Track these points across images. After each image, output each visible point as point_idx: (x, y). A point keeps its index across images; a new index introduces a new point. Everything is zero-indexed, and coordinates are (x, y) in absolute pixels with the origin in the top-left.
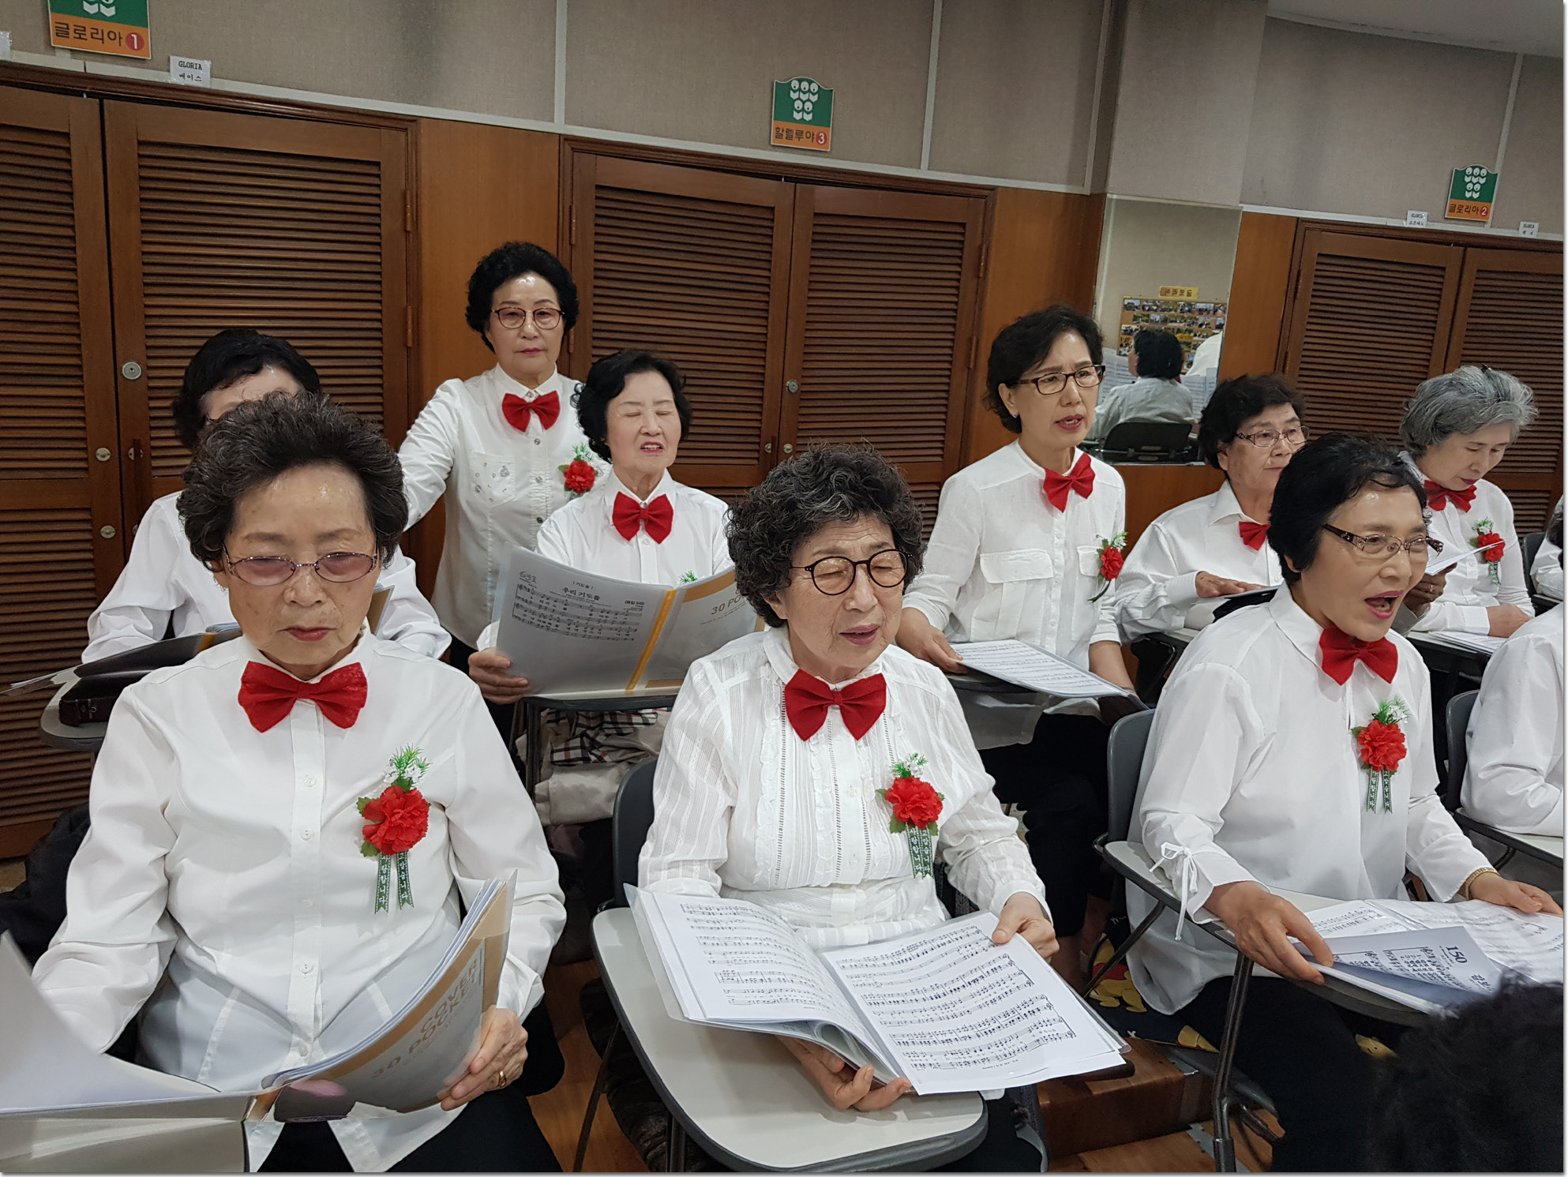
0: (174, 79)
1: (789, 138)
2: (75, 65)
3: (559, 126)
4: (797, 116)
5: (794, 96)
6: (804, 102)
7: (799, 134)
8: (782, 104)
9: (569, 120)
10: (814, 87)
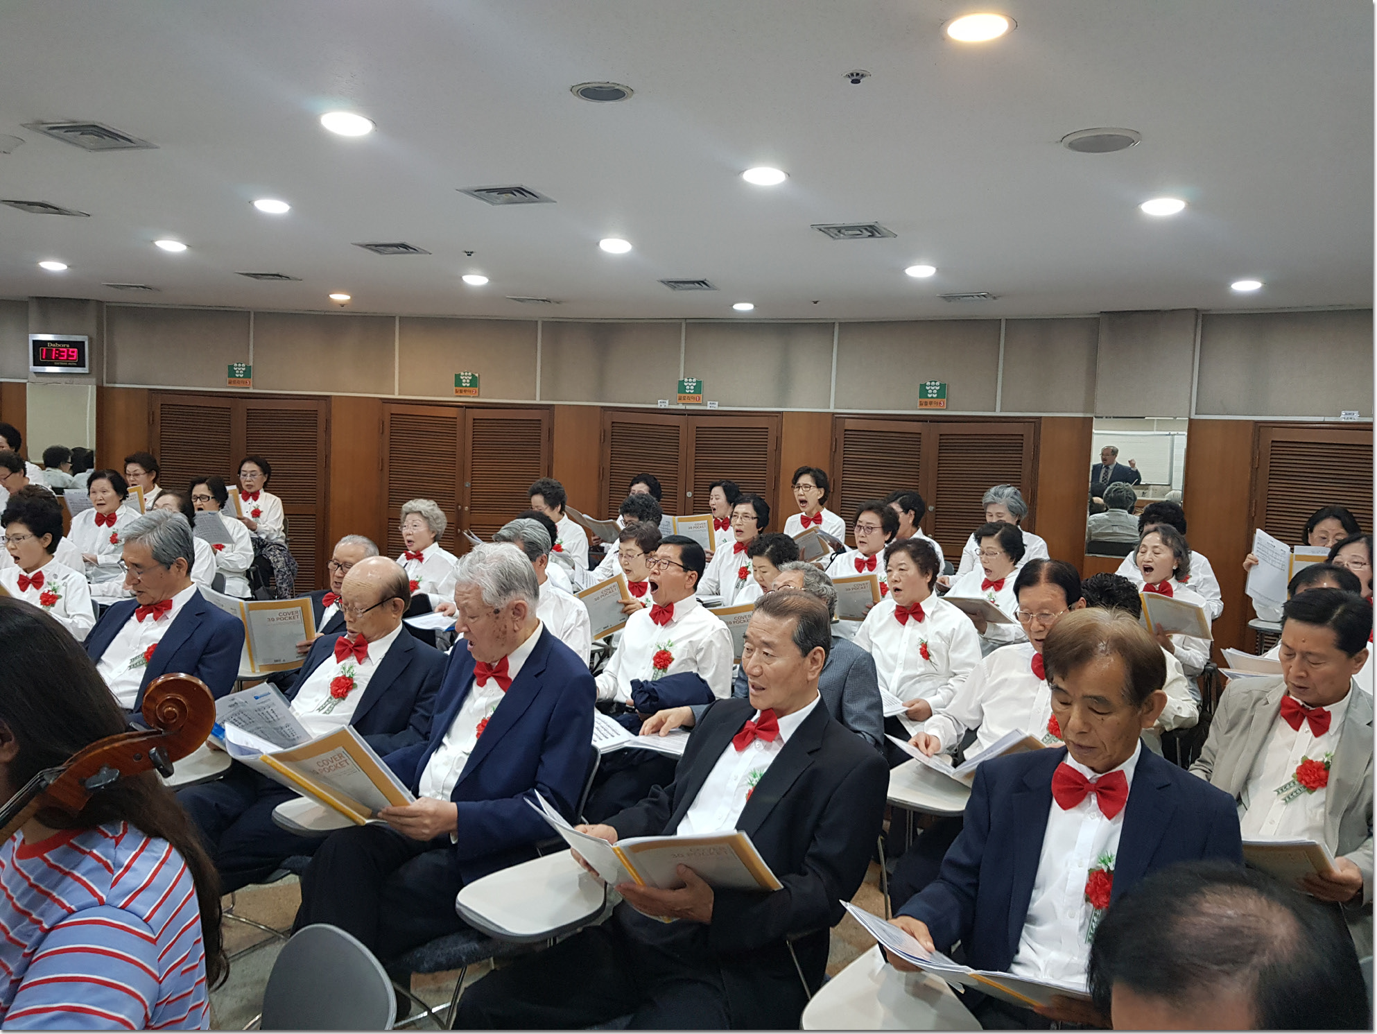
0: (708, 408)
1: (926, 405)
2: (683, 407)
3: (832, 410)
4: (930, 396)
5: (927, 388)
6: (933, 390)
7: (931, 403)
8: (923, 392)
9: (835, 408)
10: (938, 383)
